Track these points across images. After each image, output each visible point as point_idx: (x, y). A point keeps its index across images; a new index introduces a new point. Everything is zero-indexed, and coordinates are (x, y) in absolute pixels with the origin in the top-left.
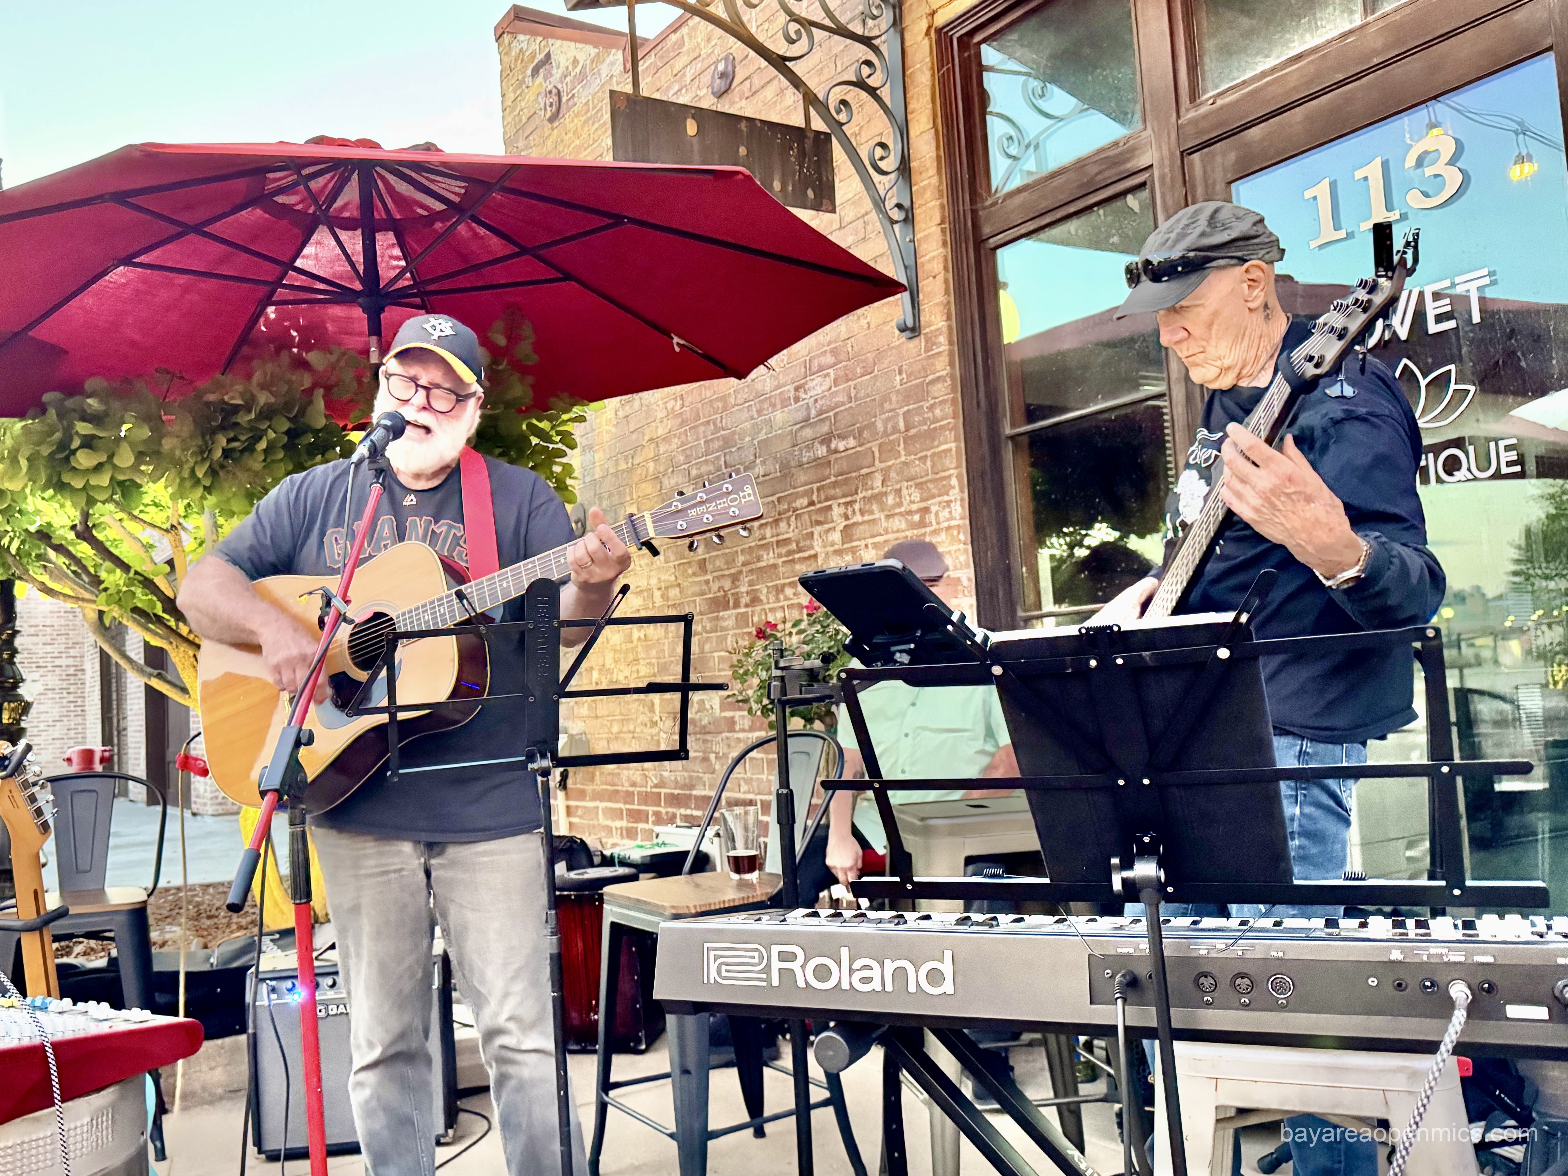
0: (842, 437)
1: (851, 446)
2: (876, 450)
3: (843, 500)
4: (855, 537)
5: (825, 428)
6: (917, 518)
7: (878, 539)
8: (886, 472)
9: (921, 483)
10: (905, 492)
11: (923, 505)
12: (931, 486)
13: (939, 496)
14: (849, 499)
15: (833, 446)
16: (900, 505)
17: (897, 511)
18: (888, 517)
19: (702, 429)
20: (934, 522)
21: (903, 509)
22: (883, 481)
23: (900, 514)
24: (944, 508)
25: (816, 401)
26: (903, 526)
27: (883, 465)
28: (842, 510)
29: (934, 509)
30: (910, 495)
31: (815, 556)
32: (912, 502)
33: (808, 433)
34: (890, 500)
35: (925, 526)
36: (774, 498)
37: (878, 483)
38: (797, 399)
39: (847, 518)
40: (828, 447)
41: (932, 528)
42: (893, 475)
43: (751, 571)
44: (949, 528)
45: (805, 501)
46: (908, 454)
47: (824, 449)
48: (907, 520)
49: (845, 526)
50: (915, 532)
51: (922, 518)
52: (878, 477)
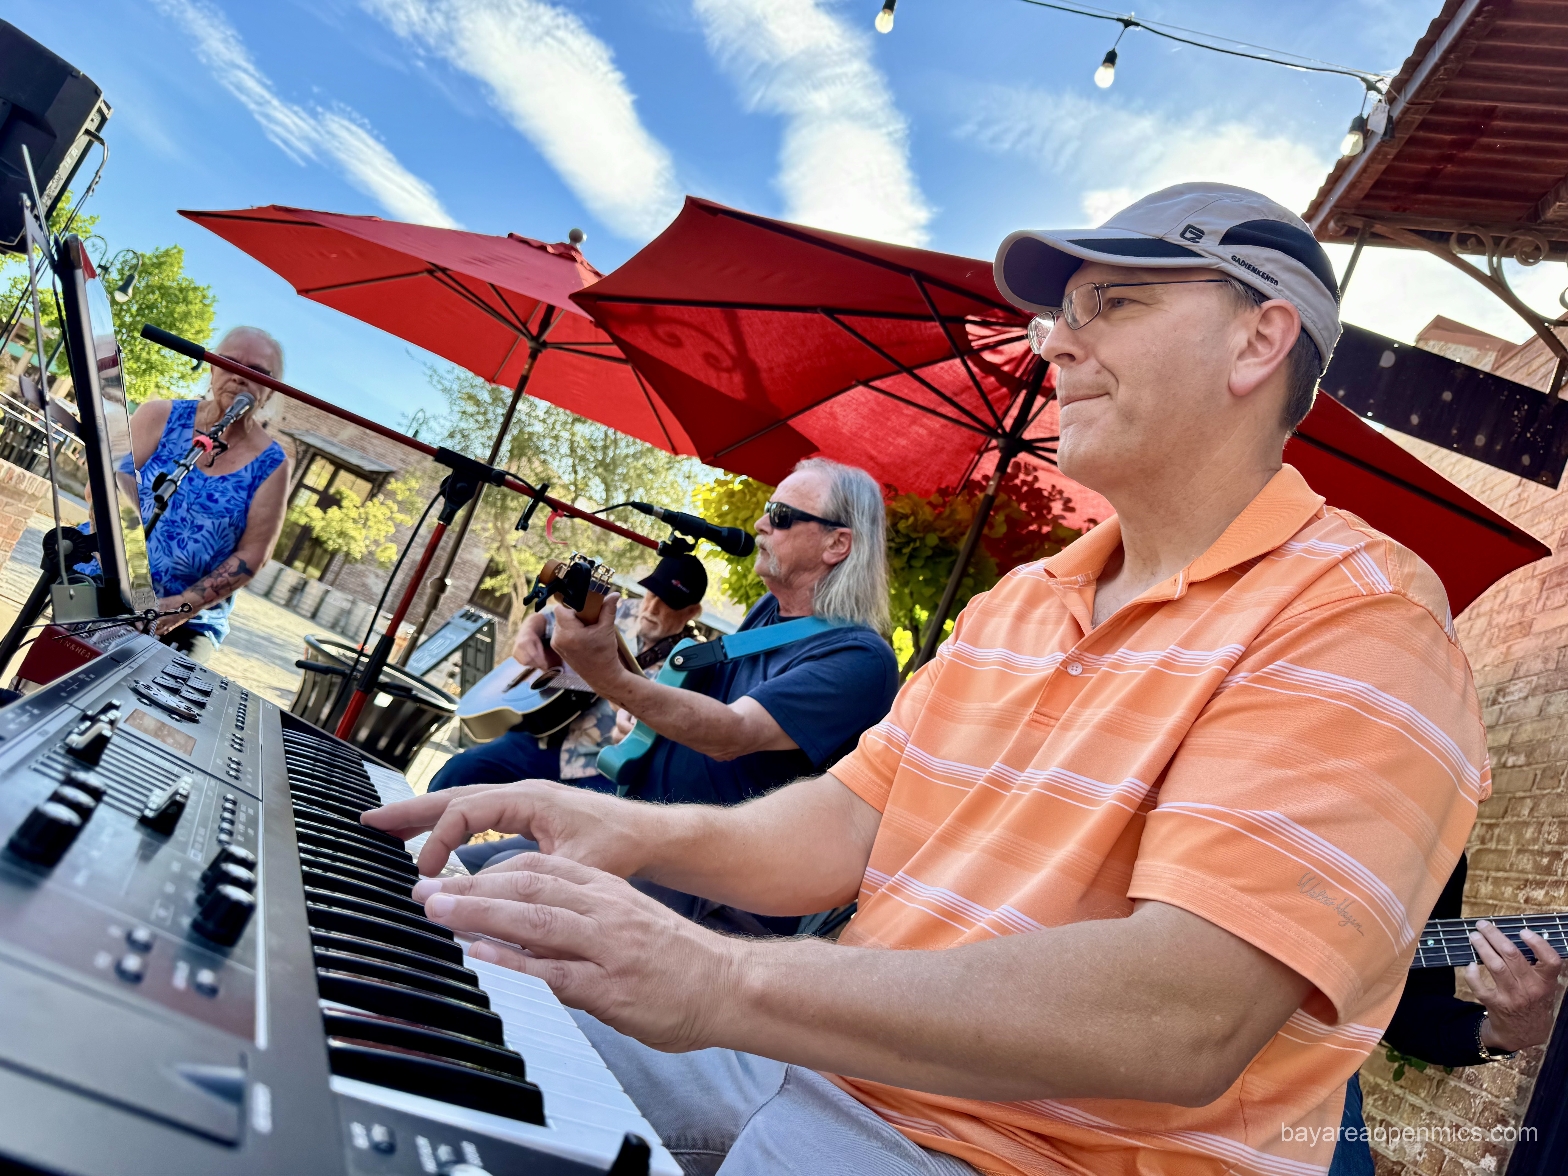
0: (1514, 751)
1: (1519, 763)
2: (1539, 772)
3: (1487, 821)
4: (1481, 865)
5: (1504, 738)
6: (1545, 861)
7: (1500, 874)
8: (1536, 800)
10: (1546, 828)
11: (1556, 848)
14: (1493, 821)
15: (1503, 760)
16: (1535, 841)
17: (1531, 848)
18: (1519, 851)
20: (1559, 872)
21: (1536, 847)
22: (1532, 810)
23: (1532, 852)
25: (1509, 707)
26: (1529, 867)
27: (1538, 792)
30: (1549, 833)
32: (1549, 842)
34: (1529, 833)
35: (1550, 874)
37: (1526, 812)
38: (1494, 703)
39: (1483, 842)
40: (1499, 760)
42: (1543, 805)
48: (1535, 861)
49: (1479, 851)
50: (1538, 877)
51: (1551, 863)
52: (1529, 803)
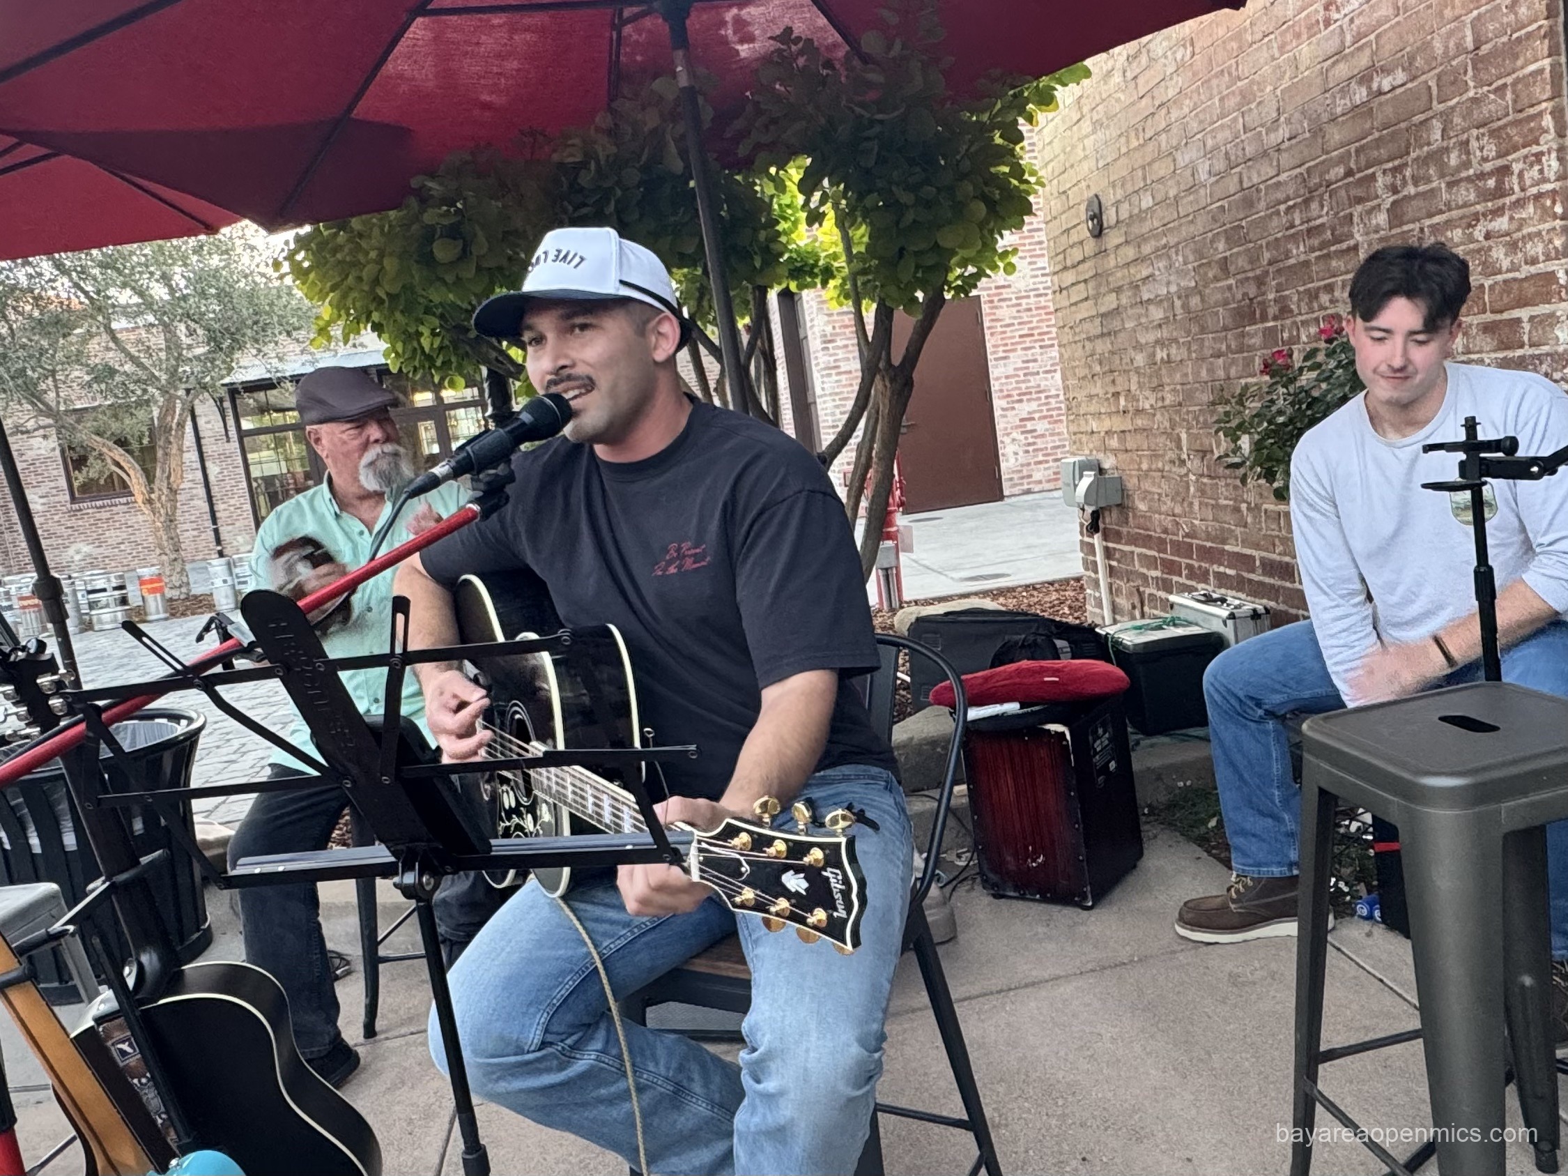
0: (1386, 71)
1: (1399, 82)
2: (1433, 84)
3: (1390, 165)
4: (1406, 218)
5: (1364, 60)
6: (1491, 183)
7: (1437, 219)
8: (1446, 117)
9: (1500, 128)
10: (1474, 144)
11: (1500, 162)
12: (1512, 131)
13: (1524, 147)
14: (1397, 163)
15: (1375, 86)
16: (1467, 165)
17: (1464, 174)
18: (1450, 185)
19: (1214, 82)
20: (1516, 188)
21: (1471, 172)
22: (1444, 130)
23: (1468, 179)
24: (1531, 165)
25: (1352, 21)
26: (1472, 197)
27: (1441, 107)
28: (1389, 179)
29: (1516, 167)
30: (1481, 149)
31: (1355, 248)
32: (1485, 160)
33: (1342, 70)
34: (1453, 159)
35: (1503, 195)
36: (1302, 170)
37: (1437, 135)
38: (1327, 23)
39: (1395, 191)
40: (1369, 88)
41: (1514, 198)
42: (1457, 120)
43: (1279, 271)
44: (1538, 197)
45: (1341, 170)
46: (1479, 84)
47: (1364, 91)
48: (1477, 188)
49: (1394, 203)
50: (1490, 204)
51: (1500, 183)
52: (1437, 125)
